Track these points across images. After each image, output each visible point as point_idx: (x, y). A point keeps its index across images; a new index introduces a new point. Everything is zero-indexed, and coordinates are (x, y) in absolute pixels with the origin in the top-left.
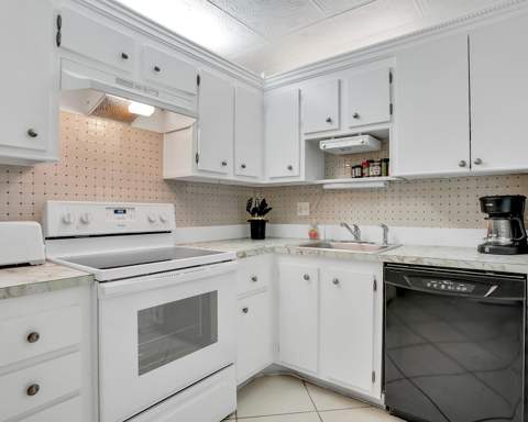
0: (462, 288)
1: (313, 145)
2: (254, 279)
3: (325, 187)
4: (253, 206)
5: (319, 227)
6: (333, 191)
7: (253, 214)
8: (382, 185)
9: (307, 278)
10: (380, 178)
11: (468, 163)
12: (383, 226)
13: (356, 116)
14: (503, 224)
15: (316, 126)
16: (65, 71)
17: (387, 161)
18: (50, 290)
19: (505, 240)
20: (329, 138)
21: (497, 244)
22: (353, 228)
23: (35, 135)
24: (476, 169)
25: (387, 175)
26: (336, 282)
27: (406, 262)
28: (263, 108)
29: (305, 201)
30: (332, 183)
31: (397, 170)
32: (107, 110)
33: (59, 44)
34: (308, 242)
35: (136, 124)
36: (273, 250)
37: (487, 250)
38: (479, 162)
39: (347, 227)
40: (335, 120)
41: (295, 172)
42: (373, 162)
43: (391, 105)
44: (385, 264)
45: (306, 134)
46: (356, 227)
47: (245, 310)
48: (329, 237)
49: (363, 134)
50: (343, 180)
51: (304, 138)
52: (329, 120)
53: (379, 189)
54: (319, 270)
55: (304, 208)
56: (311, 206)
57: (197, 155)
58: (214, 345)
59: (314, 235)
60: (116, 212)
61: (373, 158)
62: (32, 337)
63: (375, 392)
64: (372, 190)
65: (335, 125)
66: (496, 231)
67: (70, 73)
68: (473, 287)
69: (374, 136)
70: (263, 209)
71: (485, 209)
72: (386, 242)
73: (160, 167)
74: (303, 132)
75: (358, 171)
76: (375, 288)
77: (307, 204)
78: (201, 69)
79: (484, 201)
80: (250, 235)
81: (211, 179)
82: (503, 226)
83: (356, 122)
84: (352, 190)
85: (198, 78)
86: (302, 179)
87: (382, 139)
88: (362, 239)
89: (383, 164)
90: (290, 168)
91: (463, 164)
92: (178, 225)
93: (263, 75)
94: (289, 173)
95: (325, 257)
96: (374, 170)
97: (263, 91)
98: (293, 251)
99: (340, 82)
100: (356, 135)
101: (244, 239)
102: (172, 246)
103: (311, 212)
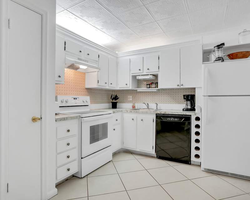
0: (176, 120)
1: (134, 77)
2: (117, 120)
3: (138, 91)
4: (113, 97)
5: (135, 104)
6: (140, 92)
7: (113, 100)
8: (156, 91)
9: (133, 119)
10: (155, 89)
11: (179, 85)
12: (156, 104)
13: (148, 69)
14: (189, 102)
15: (135, 71)
16: (66, 57)
17: (157, 83)
18: (72, 119)
19: (189, 107)
20: (140, 75)
21: (187, 108)
22: (147, 104)
23: (60, 77)
24: (182, 87)
25: (157, 87)
26: (142, 120)
27: (162, 113)
28: (117, 64)
29: (131, 95)
30: (139, 90)
31: (160, 86)
32: (72, 67)
33: (65, 50)
34: (132, 109)
35: (78, 70)
36: (122, 111)
37: (184, 110)
38: (182, 85)
39: (145, 103)
40: (142, 69)
41: (128, 86)
42: (153, 83)
43: (159, 67)
44: (156, 114)
45: (132, 74)
46: (148, 104)
47: (114, 130)
48: (139, 107)
49: (150, 75)
50: (144, 89)
51: (132, 75)
52: (140, 70)
53: (155, 92)
54: (137, 117)
55: (130, 98)
56: (133, 97)
57: (98, 81)
58: (107, 138)
59: (134, 107)
60: (74, 99)
61: (153, 82)
62: (68, 131)
63: (153, 152)
64: (153, 92)
65: (141, 71)
66: (187, 105)
67: (68, 58)
68: (179, 119)
69: (153, 75)
70: (116, 98)
71: (184, 98)
72: (157, 109)
73: (84, 84)
74: (131, 73)
75: (148, 86)
76: (153, 121)
77: (131, 96)
78: (100, 52)
79: (184, 96)
80: (111, 107)
81: (101, 88)
82: (189, 103)
83: (148, 71)
84: (146, 92)
85: (99, 56)
86: (130, 88)
87: (156, 76)
88: (149, 108)
89: (156, 84)
90: (126, 84)
91: (178, 86)
92: (91, 103)
93: (117, 52)
94: (126, 86)
95: (139, 113)
96: (153, 86)
97: (117, 58)
98: (129, 111)
99: (143, 57)
100: (148, 75)
101: (109, 108)
102: (89, 110)
103: (133, 99)
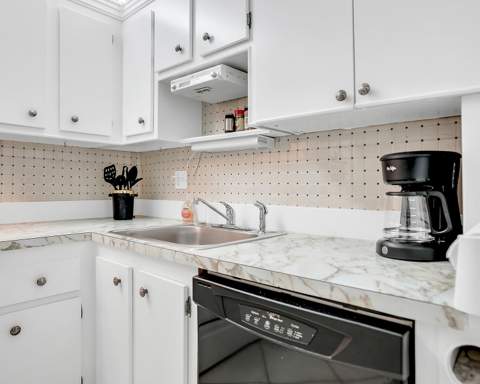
1: (165, 85)
2: (40, 282)
3: (194, 148)
7: (117, 186)
11: (350, 93)
12: (260, 205)
13: (207, 38)
20: (183, 76)
21: (408, 242)
24: (364, 103)
29: (181, 169)
37: (385, 249)
38: (366, 90)
41: (147, 126)
43: (250, 14)
45: (161, 72)
46: (228, 206)
52: (179, 50)
55: (181, 179)
56: (188, 176)
65: (187, 55)
72: (263, 228)
74: (156, 72)
76: (188, 310)
77: (184, 174)
82: (416, 208)
83: (209, 46)
86: (155, 135)
88: (237, 225)
90: (141, 121)
91: (342, 97)
94: (140, 129)
97: (122, 21)
103: (189, 184)
